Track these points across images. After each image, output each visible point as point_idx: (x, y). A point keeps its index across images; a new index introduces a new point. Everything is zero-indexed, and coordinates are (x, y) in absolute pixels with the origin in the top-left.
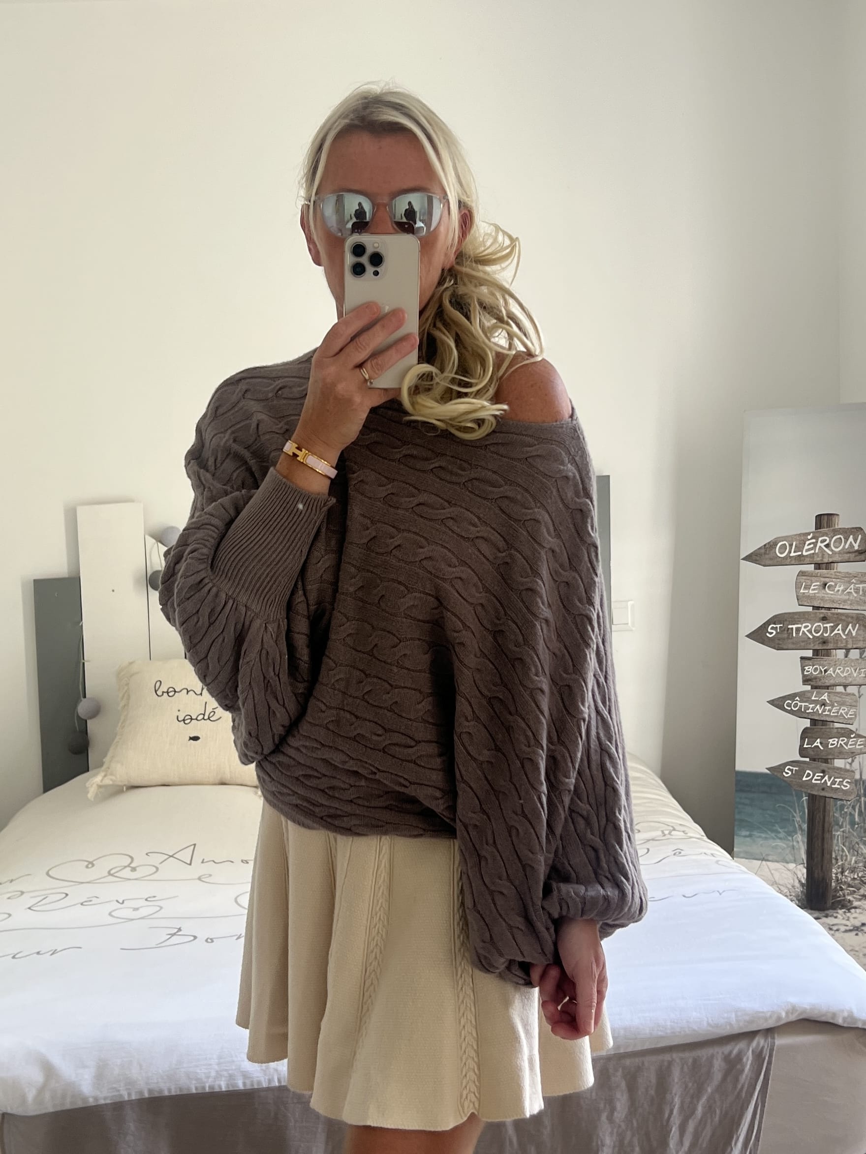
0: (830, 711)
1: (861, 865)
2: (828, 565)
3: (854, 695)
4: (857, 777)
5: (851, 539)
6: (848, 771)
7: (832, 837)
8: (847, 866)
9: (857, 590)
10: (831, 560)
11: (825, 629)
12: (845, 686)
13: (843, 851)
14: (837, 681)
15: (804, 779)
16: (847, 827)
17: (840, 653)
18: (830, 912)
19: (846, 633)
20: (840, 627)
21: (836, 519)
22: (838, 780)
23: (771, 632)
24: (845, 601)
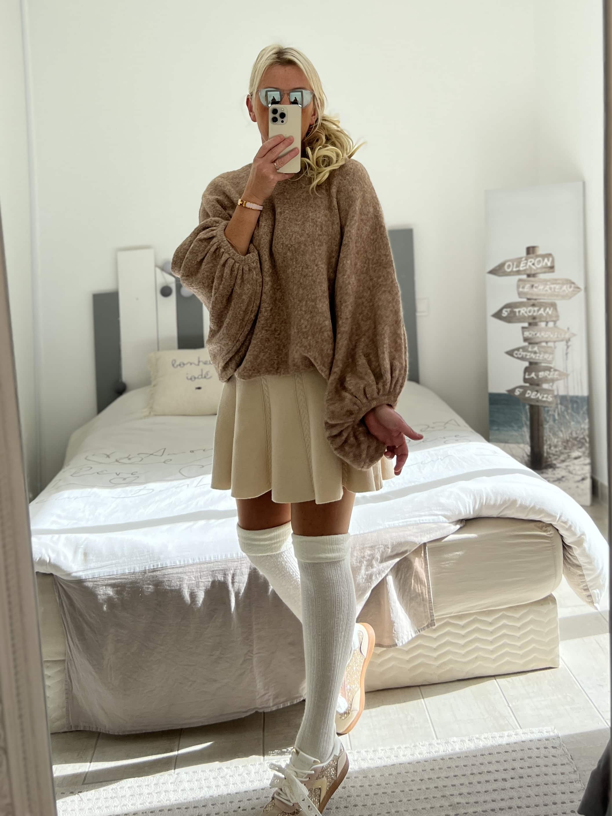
0: (539, 357)
1: (560, 443)
2: (534, 275)
3: (551, 347)
4: (556, 393)
5: (546, 260)
6: (549, 390)
7: (543, 428)
8: (552, 444)
9: (550, 289)
10: (535, 272)
11: (534, 311)
12: (547, 342)
13: (550, 436)
14: (543, 340)
15: (527, 395)
16: (551, 423)
17: (543, 324)
18: (544, 471)
19: (546, 312)
20: (542, 309)
21: (537, 249)
22: (545, 396)
23: (505, 313)
24: (544, 295)
